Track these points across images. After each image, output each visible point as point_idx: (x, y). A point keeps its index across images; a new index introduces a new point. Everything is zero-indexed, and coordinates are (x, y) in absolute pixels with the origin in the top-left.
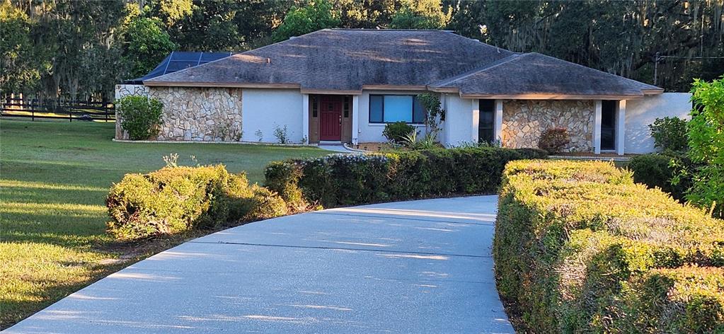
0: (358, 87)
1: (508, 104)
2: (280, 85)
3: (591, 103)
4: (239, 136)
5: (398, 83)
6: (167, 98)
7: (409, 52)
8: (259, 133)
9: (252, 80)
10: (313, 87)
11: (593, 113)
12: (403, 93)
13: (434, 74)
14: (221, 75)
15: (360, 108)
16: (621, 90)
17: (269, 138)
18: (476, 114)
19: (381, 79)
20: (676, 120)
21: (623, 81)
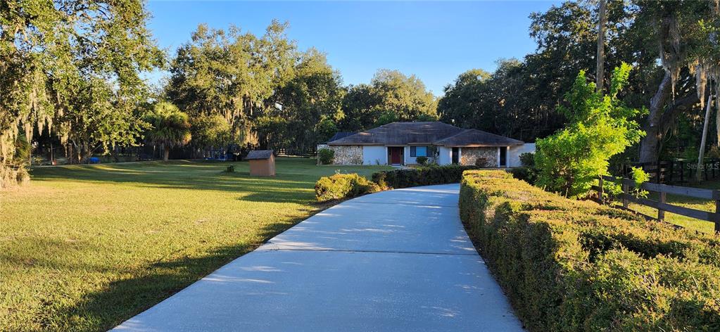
0: (406, 144)
1: (463, 149)
2: (377, 143)
3: (496, 148)
4: (362, 163)
5: (422, 142)
6: (336, 149)
7: (425, 130)
8: (369, 161)
9: (366, 142)
10: (389, 144)
11: (497, 152)
12: (423, 146)
13: (435, 138)
14: (355, 140)
15: (407, 151)
16: (507, 143)
17: (373, 163)
18: (451, 152)
19: (415, 141)
20: (529, 154)
21: (508, 139)
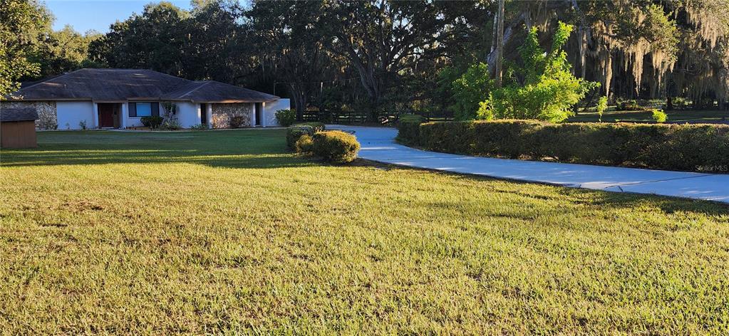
0: (123, 99)
1: (212, 105)
2: (78, 99)
3: (249, 105)
4: (56, 127)
5: (145, 97)
7: (139, 80)
8: (68, 125)
9: (61, 96)
10: (100, 99)
11: (251, 109)
12: (144, 102)
13: (160, 91)
15: (125, 109)
16: (264, 99)
17: (77, 127)
18: (199, 110)
19: (135, 95)
21: (263, 94)
